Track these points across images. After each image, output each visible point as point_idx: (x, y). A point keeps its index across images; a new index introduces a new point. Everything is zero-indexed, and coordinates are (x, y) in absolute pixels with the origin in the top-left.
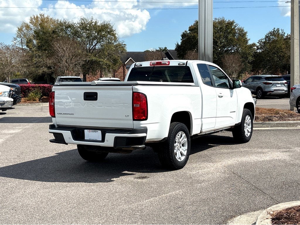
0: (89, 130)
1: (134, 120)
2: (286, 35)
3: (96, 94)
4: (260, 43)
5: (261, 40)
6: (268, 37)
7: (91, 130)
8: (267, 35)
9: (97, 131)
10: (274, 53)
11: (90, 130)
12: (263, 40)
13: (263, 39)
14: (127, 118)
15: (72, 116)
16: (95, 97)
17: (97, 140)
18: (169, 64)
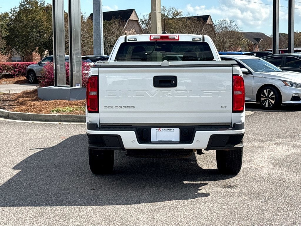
0: (158, 129)
1: (233, 111)
2: (46, 5)
3: (175, 78)
4: (12, 12)
5: (14, 9)
6: (23, 5)
7: (163, 129)
8: (22, 3)
9: (173, 129)
10: (32, 27)
11: (161, 129)
12: (16, 10)
13: (16, 8)
14: (224, 109)
15: (131, 110)
16: (174, 82)
17: (173, 141)
18: (178, 39)
